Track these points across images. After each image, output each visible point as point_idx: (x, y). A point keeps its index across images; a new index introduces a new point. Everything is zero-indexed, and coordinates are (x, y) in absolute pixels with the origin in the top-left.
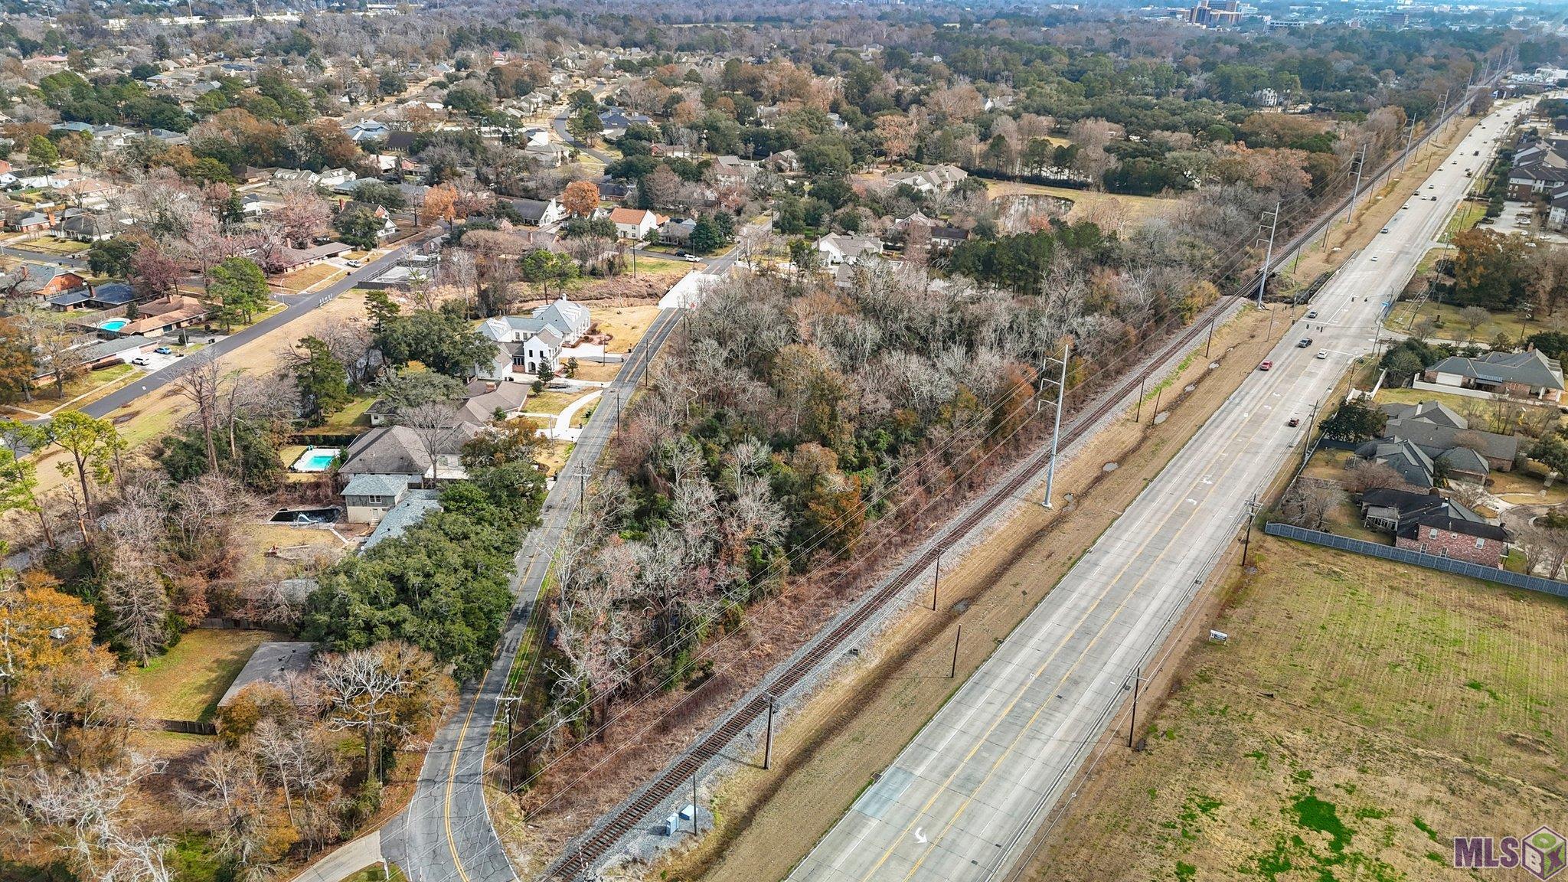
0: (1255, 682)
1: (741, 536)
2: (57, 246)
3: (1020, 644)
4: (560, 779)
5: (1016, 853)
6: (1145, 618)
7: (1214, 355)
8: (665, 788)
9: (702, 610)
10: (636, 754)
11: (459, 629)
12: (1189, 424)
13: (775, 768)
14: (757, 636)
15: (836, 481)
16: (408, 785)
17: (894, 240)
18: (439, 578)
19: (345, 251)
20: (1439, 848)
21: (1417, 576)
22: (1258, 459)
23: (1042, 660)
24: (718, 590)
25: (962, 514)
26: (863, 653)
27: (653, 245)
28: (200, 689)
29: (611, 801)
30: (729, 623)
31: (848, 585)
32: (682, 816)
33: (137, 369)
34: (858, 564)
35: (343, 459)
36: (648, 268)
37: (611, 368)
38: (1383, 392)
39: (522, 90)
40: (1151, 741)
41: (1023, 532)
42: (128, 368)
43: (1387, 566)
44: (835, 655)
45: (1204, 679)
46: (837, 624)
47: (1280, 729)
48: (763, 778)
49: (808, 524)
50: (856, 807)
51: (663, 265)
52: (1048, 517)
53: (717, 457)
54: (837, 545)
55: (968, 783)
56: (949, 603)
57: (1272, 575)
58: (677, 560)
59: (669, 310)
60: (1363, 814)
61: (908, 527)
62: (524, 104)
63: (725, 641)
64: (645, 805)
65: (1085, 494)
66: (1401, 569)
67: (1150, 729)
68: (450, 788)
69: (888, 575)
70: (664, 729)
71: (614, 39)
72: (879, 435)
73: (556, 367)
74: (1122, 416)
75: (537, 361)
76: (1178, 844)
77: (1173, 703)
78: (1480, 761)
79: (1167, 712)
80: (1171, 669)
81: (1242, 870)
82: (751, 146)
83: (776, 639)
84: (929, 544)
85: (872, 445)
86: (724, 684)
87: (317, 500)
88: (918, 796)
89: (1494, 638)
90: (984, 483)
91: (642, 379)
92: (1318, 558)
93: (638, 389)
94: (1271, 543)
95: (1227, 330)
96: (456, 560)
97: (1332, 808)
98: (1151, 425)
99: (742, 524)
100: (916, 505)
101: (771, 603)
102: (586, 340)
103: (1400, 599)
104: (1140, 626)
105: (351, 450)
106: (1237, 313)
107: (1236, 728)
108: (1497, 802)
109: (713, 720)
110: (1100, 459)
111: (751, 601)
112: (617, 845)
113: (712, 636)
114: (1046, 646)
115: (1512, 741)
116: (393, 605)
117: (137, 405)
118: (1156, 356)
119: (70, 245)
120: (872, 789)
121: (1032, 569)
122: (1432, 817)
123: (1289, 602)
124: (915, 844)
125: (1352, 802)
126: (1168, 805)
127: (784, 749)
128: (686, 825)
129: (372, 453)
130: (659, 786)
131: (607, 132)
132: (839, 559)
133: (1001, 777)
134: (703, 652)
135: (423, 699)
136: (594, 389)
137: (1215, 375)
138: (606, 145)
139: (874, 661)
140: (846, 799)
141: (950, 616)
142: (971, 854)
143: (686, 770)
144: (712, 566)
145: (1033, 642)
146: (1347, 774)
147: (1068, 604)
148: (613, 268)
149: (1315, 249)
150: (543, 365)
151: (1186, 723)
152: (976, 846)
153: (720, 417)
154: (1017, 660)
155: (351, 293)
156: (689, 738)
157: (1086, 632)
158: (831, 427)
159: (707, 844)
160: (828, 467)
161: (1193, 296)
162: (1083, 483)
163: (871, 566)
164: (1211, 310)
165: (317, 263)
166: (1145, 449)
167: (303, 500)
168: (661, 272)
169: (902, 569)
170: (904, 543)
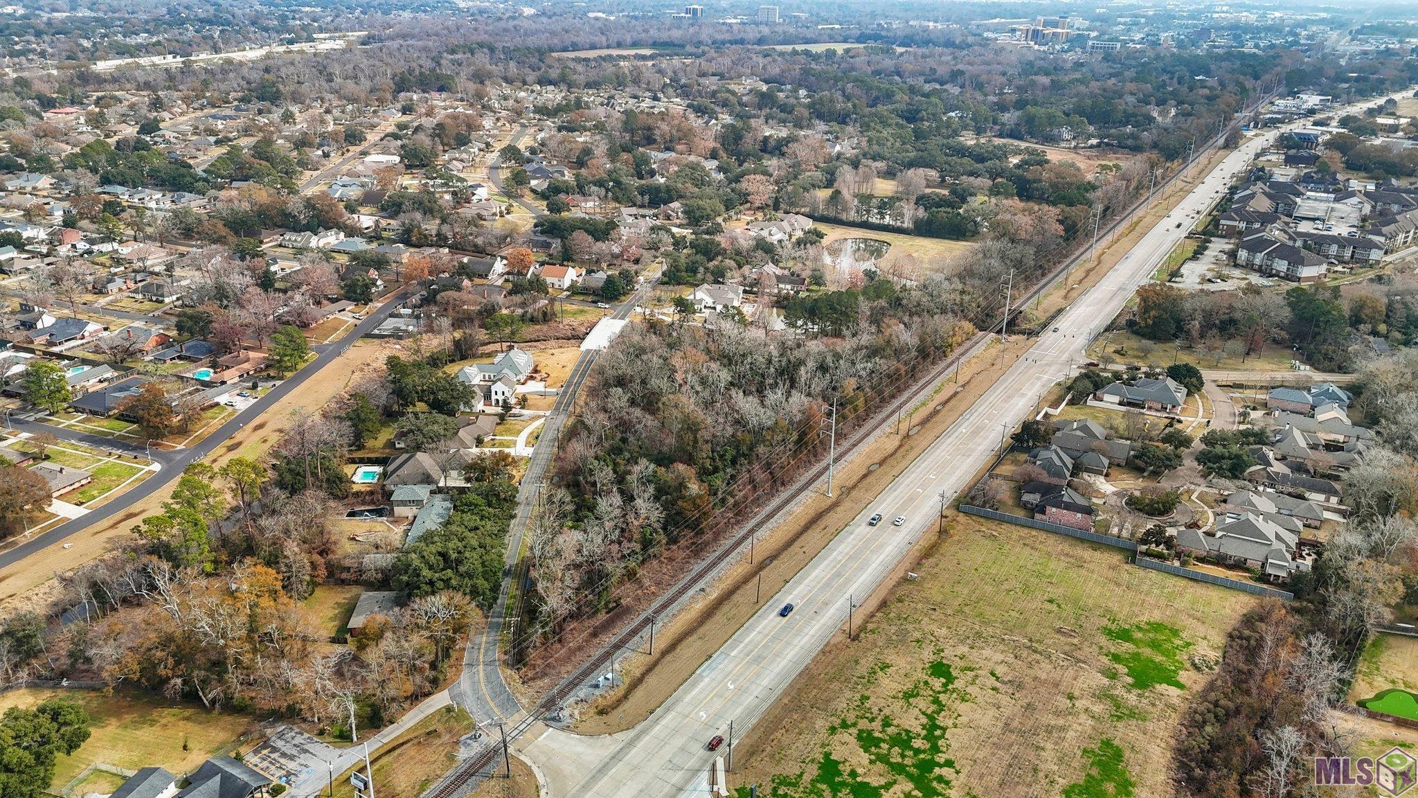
0: (928, 602)
1: (636, 523)
2: (137, 306)
3: (799, 583)
4: (539, 662)
5: (779, 692)
6: (874, 565)
7: (961, 382)
8: (596, 665)
9: (614, 568)
10: (580, 648)
11: (482, 584)
12: (931, 436)
13: (656, 654)
14: (647, 582)
15: (694, 488)
16: (458, 667)
17: (751, 286)
18: (467, 554)
19: (351, 306)
20: (998, 685)
21: (1042, 536)
22: (969, 460)
23: (810, 591)
24: (623, 557)
25: (775, 502)
26: (708, 590)
27: (574, 293)
28: (332, 619)
29: (567, 672)
30: (631, 575)
31: (702, 550)
32: (606, 679)
33: (230, 409)
34: (708, 536)
35: (385, 475)
36: (572, 314)
37: (551, 400)
38: (1068, 408)
39: (462, 141)
40: (862, 635)
41: (812, 513)
42: (224, 409)
43: (1026, 531)
44: (691, 592)
45: (900, 601)
46: (693, 573)
47: (934, 627)
48: (649, 659)
49: (677, 514)
50: (698, 672)
51: (582, 311)
52: (829, 502)
53: (622, 468)
54: (696, 527)
55: (758, 659)
56: (761, 559)
57: (956, 538)
58: (600, 541)
59: (588, 351)
60: (964, 669)
61: (740, 512)
62: (464, 156)
63: (628, 585)
64: (586, 673)
65: (854, 487)
66: (1034, 533)
67: (863, 628)
68: (481, 667)
69: (727, 543)
70: (595, 635)
71: (531, 77)
72: (726, 451)
73: (513, 401)
74: (888, 430)
75: (501, 398)
76: (864, 685)
77: (879, 614)
78: (1037, 641)
79: (874, 619)
80: (882, 594)
81: (894, 697)
82: (647, 198)
83: (658, 584)
84: (752, 523)
85: (722, 457)
86: (627, 610)
87: (372, 502)
88: (732, 666)
89: (1073, 573)
90: (791, 481)
91: (571, 408)
92: (988, 527)
93: (570, 416)
94: (962, 518)
95: (976, 360)
96: (475, 543)
97: (950, 666)
98: (907, 436)
99: (637, 514)
100: (746, 497)
101: (655, 562)
102: (532, 378)
103: (1027, 550)
104: (870, 570)
105: (390, 468)
106: (986, 345)
107: (910, 627)
108: (1038, 662)
109: (622, 630)
110: (869, 462)
111: (643, 562)
112: (572, 693)
113: (621, 582)
114: (814, 583)
115: (1059, 631)
116: (443, 570)
117: (239, 436)
118: (920, 384)
119: (147, 305)
120: (707, 663)
121: (814, 535)
122: (1000, 670)
123: (961, 555)
124: (728, 689)
125: (962, 664)
126: (862, 669)
127: (660, 644)
128: (607, 683)
129: (404, 471)
130: (593, 664)
131: (533, 183)
132: (697, 534)
133: (777, 655)
134: (616, 592)
135: (466, 620)
136: (540, 417)
137: (959, 396)
138: (532, 195)
139: (714, 595)
140: (692, 669)
141: (762, 566)
142: (755, 694)
143: (607, 656)
144: (620, 543)
145: (806, 581)
146: (963, 649)
147: (831, 558)
148: (546, 317)
149: (1057, 288)
150: (505, 401)
151: (884, 625)
152: (760, 689)
153: (624, 440)
154: (795, 593)
155: (360, 343)
156: (609, 639)
157: (838, 575)
158: (694, 447)
159: (620, 692)
160: (690, 479)
161: (954, 335)
162: (855, 478)
163: (716, 537)
164: (967, 344)
165: (331, 317)
166: (899, 454)
167: (364, 503)
168: (581, 318)
169: (735, 539)
170: (738, 522)
